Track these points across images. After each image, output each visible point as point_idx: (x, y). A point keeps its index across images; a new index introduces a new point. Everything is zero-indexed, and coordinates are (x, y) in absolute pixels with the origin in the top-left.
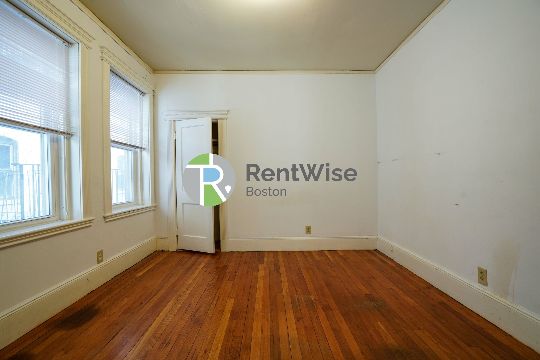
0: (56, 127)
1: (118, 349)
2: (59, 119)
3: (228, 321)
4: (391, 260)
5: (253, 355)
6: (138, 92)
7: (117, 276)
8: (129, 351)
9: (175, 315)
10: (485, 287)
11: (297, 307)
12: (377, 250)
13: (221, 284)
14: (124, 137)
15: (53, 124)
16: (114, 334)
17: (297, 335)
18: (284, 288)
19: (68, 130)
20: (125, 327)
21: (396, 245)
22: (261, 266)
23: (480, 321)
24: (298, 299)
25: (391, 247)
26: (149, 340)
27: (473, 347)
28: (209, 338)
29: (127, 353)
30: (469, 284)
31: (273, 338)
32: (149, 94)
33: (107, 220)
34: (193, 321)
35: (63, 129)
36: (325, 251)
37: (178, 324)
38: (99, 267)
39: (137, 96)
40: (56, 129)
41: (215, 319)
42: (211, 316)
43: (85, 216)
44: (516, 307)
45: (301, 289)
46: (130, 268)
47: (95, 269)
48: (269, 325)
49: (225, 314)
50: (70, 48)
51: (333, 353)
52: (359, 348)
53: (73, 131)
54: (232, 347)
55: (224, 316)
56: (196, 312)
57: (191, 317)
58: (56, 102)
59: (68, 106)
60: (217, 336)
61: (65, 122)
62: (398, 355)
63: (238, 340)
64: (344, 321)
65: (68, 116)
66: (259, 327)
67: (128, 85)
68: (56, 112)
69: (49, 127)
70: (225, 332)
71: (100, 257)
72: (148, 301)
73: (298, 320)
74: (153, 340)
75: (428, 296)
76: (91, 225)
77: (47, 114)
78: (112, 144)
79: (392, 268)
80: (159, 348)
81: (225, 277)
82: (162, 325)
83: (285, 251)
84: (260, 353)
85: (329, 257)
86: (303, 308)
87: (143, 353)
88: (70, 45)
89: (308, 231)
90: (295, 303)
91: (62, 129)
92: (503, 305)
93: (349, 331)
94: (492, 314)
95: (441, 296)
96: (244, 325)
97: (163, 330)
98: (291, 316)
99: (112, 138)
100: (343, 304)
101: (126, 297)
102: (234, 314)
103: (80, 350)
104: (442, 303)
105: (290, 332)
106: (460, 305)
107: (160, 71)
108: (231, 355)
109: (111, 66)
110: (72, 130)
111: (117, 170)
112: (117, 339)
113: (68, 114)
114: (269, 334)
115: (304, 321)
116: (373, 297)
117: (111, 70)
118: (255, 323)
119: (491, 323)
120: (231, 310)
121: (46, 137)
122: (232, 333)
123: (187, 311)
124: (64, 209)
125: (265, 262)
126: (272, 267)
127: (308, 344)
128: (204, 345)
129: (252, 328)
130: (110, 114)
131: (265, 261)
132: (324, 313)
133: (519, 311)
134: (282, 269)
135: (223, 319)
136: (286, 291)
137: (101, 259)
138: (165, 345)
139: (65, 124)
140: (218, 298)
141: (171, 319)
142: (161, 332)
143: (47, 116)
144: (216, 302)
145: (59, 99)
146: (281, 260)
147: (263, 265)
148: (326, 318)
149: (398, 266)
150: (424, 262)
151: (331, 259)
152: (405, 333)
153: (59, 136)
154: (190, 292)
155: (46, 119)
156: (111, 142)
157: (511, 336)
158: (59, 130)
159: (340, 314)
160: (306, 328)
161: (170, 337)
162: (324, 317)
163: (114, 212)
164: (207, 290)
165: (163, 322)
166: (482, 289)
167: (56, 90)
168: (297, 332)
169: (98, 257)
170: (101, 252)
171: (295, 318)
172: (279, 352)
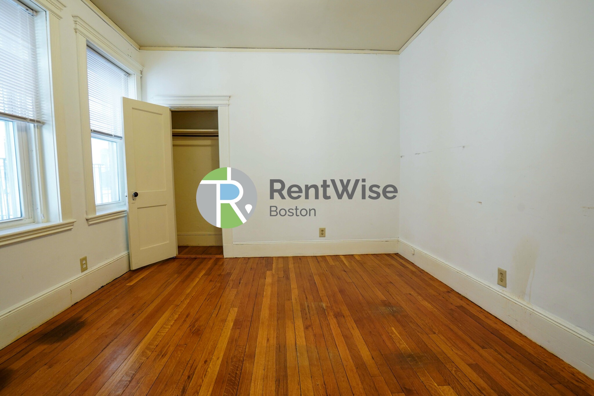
0: (24, 113)
1: (108, 362)
2: (26, 103)
3: (230, 331)
4: (413, 264)
5: (257, 364)
6: (122, 72)
7: (104, 286)
8: (121, 363)
9: (172, 326)
10: (504, 289)
11: (306, 314)
12: (398, 253)
13: (224, 293)
14: (107, 126)
15: (19, 110)
16: (104, 347)
17: (305, 342)
18: (293, 295)
19: (38, 117)
20: (116, 340)
21: (418, 248)
22: (268, 273)
23: (496, 324)
24: (308, 306)
25: (413, 250)
26: (143, 352)
27: (486, 348)
28: (209, 348)
29: (119, 365)
30: (489, 286)
31: (280, 347)
32: (135, 75)
33: (90, 223)
34: (192, 331)
35: (32, 116)
36: (340, 256)
37: (176, 334)
38: (83, 276)
39: (121, 77)
40: (24, 116)
41: (217, 329)
42: (212, 325)
43: (63, 218)
44: (531, 307)
45: (312, 296)
46: (119, 277)
47: (79, 277)
48: (276, 334)
49: (227, 323)
50: (35, 16)
51: (342, 359)
52: (370, 353)
53: (45, 118)
54: (234, 356)
55: (226, 325)
56: (195, 322)
57: (190, 328)
58: (22, 84)
59: (37, 88)
60: (218, 345)
61: (34, 107)
62: (409, 359)
63: (241, 349)
64: (357, 328)
65: (37, 101)
66: (264, 336)
67: (109, 64)
68: (22, 96)
69: (14, 114)
70: (227, 342)
71: (84, 264)
72: (141, 312)
73: (306, 328)
74: (148, 352)
75: (447, 300)
76: (72, 229)
77: (11, 97)
78: (93, 134)
79: (413, 272)
80: (155, 359)
81: (228, 285)
82: (158, 336)
83: (296, 256)
84: (264, 362)
85: (345, 262)
86: (313, 315)
87: (137, 365)
88: (35, 13)
89: (322, 234)
90: (304, 310)
91: (30, 115)
92: (520, 305)
93: (361, 337)
94: (509, 316)
95: (461, 300)
96: (248, 334)
97: (158, 341)
98: (300, 324)
99: (93, 128)
100: (357, 311)
101: (115, 308)
102: (237, 324)
103: (66, 364)
104: (461, 307)
105: (297, 340)
106: (479, 309)
107: (148, 47)
108: (233, 364)
109: (87, 41)
110: (43, 117)
111: (100, 166)
112: (108, 352)
113: (38, 98)
114: (275, 343)
115: (314, 328)
116: (389, 303)
117: (87, 45)
118: (260, 332)
119: (507, 325)
120: (234, 319)
121: (12, 125)
122: (234, 343)
123: (185, 321)
124: (39, 210)
125: (273, 269)
126: (281, 274)
127: (316, 351)
128: (204, 355)
129: (257, 337)
130: (89, 98)
131: (273, 267)
132: (335, 320)
133: (534, 312)
134: (292, 275)
135: (226, 328)
136: (296, 298)
137: (85, 266)
138: (161, 356)
139: (35, 110)
140: (220, 307)
141: (167, 330)
142: (156, 343)
143: (11, 100)
144: (218, 311)
145: (25, 80)
146: (291, 266)
147: (271, 271)
148: (337, 325)
149: (419, 271)
150: (446, 265)
151: (347, 264)
152: (419, 338)
153: (28, 124)
154: (189, 301)
155: (11, 103)
156: (91, 132)
157: (526, 337)
158: (27, 117)
159: (353, 320)
160: (315, 335)
161: (166, 348)
162: (336, 324)
163: (98, 214)
164: (208, 299)
165: (158, 333)
166: (501, 291)
167: (21, 69)
168: (305, 340)
169: (82, 265)
170: (85, 259)
171: (303, 326)
172: (285, 360)
